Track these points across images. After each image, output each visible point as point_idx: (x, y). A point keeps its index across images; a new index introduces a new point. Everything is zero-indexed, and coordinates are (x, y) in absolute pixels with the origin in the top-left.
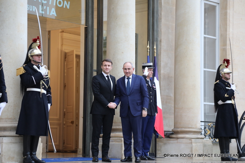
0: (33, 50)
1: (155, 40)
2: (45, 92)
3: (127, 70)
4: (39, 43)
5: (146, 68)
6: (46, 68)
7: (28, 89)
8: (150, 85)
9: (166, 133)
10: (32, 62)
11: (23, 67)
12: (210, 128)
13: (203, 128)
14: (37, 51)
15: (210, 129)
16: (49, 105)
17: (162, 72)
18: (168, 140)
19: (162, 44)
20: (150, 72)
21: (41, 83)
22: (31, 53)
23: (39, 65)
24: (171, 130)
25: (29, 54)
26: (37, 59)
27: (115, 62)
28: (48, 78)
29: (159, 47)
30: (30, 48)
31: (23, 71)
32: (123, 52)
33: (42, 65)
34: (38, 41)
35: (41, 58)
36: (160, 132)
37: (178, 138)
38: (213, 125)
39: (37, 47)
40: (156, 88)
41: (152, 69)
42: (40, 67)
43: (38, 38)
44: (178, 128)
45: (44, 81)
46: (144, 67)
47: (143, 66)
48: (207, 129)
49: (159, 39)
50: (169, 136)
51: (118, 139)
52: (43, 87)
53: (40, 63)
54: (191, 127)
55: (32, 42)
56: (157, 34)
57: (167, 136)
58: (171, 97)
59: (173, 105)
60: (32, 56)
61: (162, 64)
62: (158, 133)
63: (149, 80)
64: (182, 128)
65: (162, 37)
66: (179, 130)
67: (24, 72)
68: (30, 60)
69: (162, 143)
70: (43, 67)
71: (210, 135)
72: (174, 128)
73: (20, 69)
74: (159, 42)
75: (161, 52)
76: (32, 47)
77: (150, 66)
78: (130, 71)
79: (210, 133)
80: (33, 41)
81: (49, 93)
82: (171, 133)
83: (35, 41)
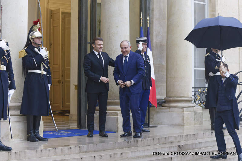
0: (34, 33)
1: (147, 9)
2: (45, 73)
3: (124, 49)
4: (39, 26)
5: (141, 43)
6: (46, 50)
7: (30, 71)
8: (145, 59)
9: (158, 101)
10: (33, 45)
11: (25, 49)
12: (200, 93)
13: (193, 94)
14: (37, 34)
15: (199, 95)
16: (49, 85)
17: (154, 40)
18: (160, 109)
19: (154, 13)
20: (144, 46)
21: (42, 65)
22: (31, 36)
23: (40, 47)
24: (163, 98)
25: (30, 37)
26: (37, 41)
27: (109, 36)
28: (47, 59)
29: (151, 15)
30: (31, 30)
31: (24, 54)
32: (117, 26)
33: (43, 47)
34: (38, 24)
35: (41, 40)
36: (153, 102)
37: (170, 107)
38: (203, 90)
39: (37, 30)
40: (150, 62)
41: (146, 44)
42: (41, 49)
43: (39, 21)
44: (171, 97)
45: (44, 62)
46: (138, 42)
47: (137, 40)
48: (197, 95)
49: (151, 8)
50: (161, 104)
51: (113, 113)
52: (44, 68)
53: (40, 45)
54: (183, 96)
55: (32, 24)
56: (149, 3)
57: (159, 105)
58: (163, 65)
59: (165, 73)
60: (32, 38)
61: (154, 33)
62: (151, 104)
63: (143, 54)
64: (174, 97)
65: (154, 6)
66: (171, 99)
67: (26, 55)
68: (31, 42)
69: (154, 112)
70: (44, 49)
71: (199, 101)
72: (167, 96)
73: (22, 52)
74: (151, 11)
75: (153, 21)
76: (33, 29)
77: (144, 41)
78: (127, 49)
79: (200, 98)
80: (34, 24)
81: (49, 73)
82: (163, 101)
83: (35, 23)
